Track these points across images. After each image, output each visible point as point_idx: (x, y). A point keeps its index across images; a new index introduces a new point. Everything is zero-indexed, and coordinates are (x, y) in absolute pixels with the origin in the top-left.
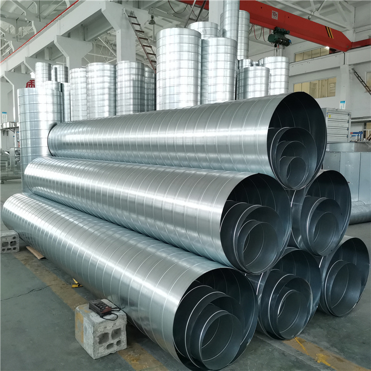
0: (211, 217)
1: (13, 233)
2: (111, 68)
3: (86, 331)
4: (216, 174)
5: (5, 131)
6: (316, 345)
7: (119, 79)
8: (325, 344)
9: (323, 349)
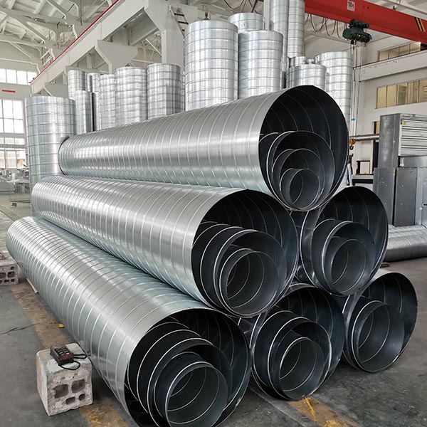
1: (13, 262)
2: (142, 72)
3: (43, 381)
6: (331, 409)
7: (151, 85)
8: (343, 408)
9: (337, 414)
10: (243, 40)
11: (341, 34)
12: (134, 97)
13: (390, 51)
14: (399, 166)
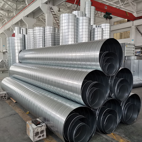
0: (77, 86)
1: (5, 92)
2: (43, 29)
3: (30, 131)
4: (80, 70)
5: (4, 53)
6: (120, 136)
7: (46, 33)
8: (123, 135)
9: (122, 137)
10: (78, 20)
11: (103, 17)
12: (40, 37)
13: (117, 22)
14: (125, 59)
